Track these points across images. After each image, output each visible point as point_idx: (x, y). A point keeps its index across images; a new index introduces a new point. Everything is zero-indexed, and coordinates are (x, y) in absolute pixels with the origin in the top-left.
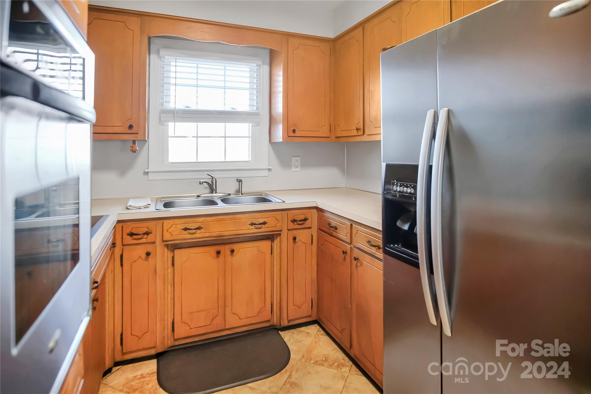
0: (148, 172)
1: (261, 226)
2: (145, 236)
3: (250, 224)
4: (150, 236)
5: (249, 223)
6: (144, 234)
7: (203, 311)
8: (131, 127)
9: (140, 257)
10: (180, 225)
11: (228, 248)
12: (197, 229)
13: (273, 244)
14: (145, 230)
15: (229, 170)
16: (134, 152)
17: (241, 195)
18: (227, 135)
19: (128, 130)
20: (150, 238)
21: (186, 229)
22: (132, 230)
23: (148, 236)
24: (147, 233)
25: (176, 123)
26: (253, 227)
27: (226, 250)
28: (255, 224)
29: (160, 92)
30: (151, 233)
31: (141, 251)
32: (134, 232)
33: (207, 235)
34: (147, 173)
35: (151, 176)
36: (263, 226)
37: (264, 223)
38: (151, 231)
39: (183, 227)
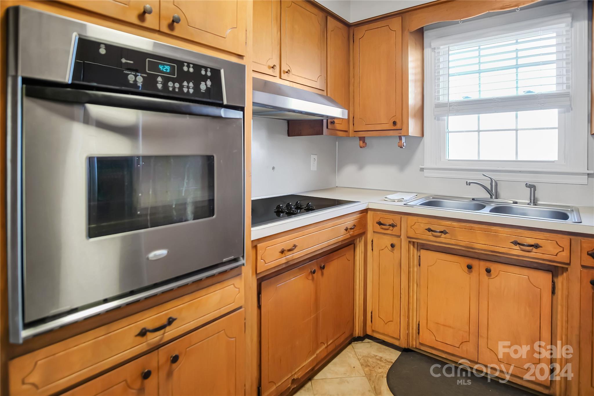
0: (423, 168)
1: (530, 248)
2: (391, 228)
3: (512, 243)
4: (395, 228)
5: (511, 241)
6: (390, 225)
7: (450, 327)
8: (395, 123)
9: (386, 246)
10: (423, 225)
11: (483, 265)
12: (442, 232)
13: (555, 280)
14: (391, 222)
15: (520, 172)
16: (401, 147)
17: (533, 205)
18: (519, 128)
19: (393, 127)
20: (396, 230)
21: (429, 230)
22: (380, 219)
23: (393, 229)
24: (393, 226)
25: (449, 117)
26: (517, 247)
27: (480, 266)
28: (519, 244)
29: (435, 86)
30: (396, 226)
31: (387, 241)
32: (382, 222)
33: (453, 242)
34: (422, 170)
35: (426, 173)
36: (535, 250)
37: (537, 246)
38: (396, 224)
39: (427, 228)
